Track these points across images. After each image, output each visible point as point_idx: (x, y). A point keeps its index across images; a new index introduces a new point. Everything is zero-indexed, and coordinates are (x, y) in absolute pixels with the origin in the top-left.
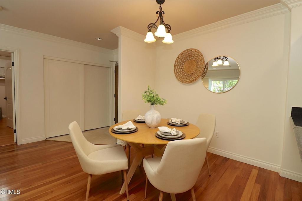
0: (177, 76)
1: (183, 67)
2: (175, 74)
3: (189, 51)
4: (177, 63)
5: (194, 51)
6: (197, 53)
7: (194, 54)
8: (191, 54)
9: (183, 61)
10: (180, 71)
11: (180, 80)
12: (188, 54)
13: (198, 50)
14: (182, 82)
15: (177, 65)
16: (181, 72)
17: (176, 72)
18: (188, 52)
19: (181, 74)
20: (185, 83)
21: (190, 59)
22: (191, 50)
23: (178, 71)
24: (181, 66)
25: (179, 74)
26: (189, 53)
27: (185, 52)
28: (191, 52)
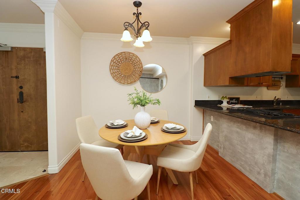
0: (113, 76)
1: (119, 68)
2: (111, 74)
3: (127, 54)
4: (113, 63)
5: (132, 55)
6: (135, 58)
7: (132, 58)
8: (128, 57)
9: (119, 62)
10: (116, 71)
11: (118, 81)
12: (125, 56)
13: (136, 55)
14: (120, 83)
15: (113, 65)
16: (118, 73)
17: (112, 73)
18: (125, 54)
19: (117, 74)
20: (124, 84)
21: (127, 61)
22: (129, 53)
23: (114, 71)
24: (117, 66)
25: (116, 74)
26: (127, 56)
27: (122, 54)
28: (129, 55)
